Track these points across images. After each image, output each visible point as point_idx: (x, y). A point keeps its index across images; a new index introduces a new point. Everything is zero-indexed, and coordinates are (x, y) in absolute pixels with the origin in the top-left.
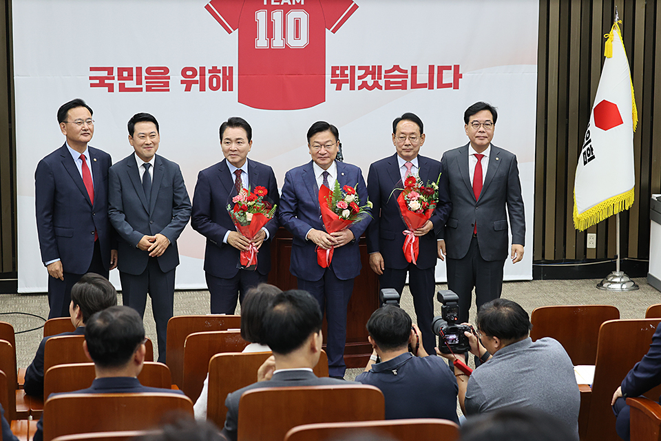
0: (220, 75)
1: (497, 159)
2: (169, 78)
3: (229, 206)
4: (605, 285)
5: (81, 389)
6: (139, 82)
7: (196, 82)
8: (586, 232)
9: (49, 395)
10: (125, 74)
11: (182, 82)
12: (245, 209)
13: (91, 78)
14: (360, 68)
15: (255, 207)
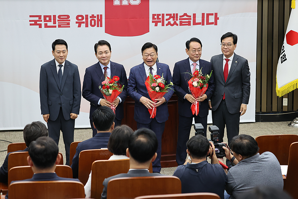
0: (96, 19)
1: (236, 62)
2: (69, 20)
3: (100, 86)
4: (292, 124)
5: (27, 179)
6: (55, 23)
7: (83, 23)
8: (282, 97)
9: (11, 182)
10: (48, 19)
11: (77, 23)
12: (108, 88)
13: (30, 21)
14: (167, 15)
15: (113, 87)
